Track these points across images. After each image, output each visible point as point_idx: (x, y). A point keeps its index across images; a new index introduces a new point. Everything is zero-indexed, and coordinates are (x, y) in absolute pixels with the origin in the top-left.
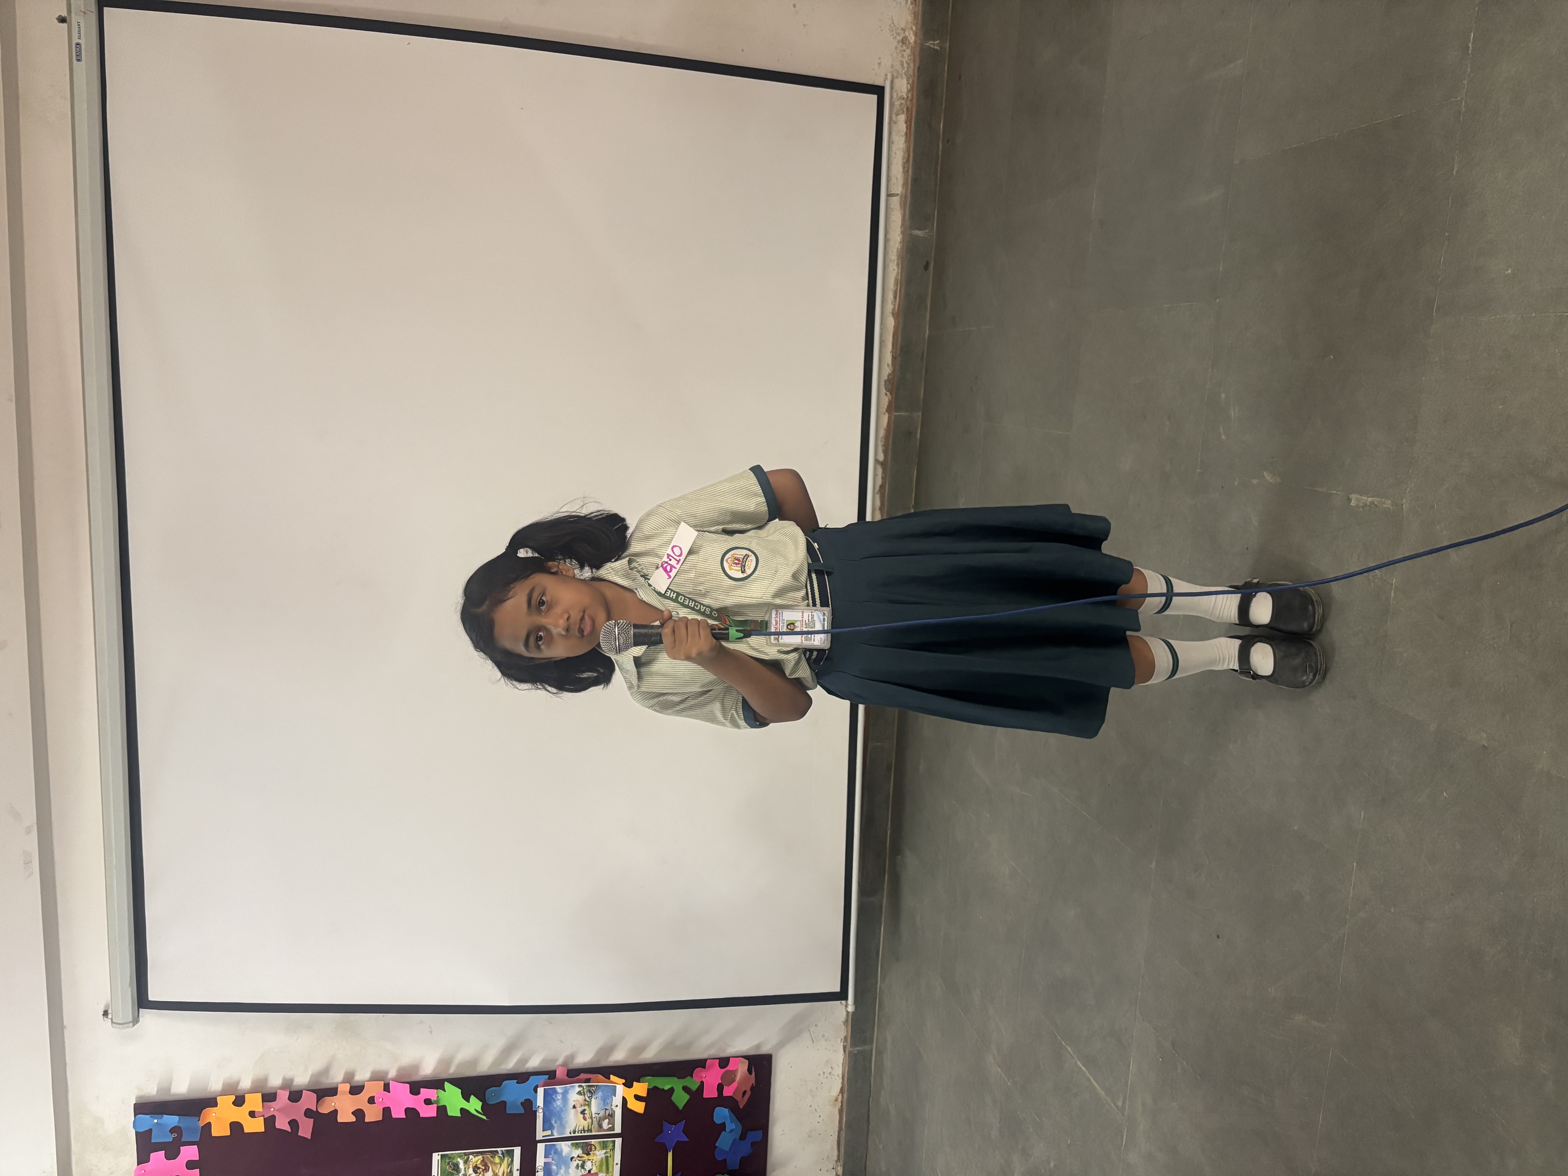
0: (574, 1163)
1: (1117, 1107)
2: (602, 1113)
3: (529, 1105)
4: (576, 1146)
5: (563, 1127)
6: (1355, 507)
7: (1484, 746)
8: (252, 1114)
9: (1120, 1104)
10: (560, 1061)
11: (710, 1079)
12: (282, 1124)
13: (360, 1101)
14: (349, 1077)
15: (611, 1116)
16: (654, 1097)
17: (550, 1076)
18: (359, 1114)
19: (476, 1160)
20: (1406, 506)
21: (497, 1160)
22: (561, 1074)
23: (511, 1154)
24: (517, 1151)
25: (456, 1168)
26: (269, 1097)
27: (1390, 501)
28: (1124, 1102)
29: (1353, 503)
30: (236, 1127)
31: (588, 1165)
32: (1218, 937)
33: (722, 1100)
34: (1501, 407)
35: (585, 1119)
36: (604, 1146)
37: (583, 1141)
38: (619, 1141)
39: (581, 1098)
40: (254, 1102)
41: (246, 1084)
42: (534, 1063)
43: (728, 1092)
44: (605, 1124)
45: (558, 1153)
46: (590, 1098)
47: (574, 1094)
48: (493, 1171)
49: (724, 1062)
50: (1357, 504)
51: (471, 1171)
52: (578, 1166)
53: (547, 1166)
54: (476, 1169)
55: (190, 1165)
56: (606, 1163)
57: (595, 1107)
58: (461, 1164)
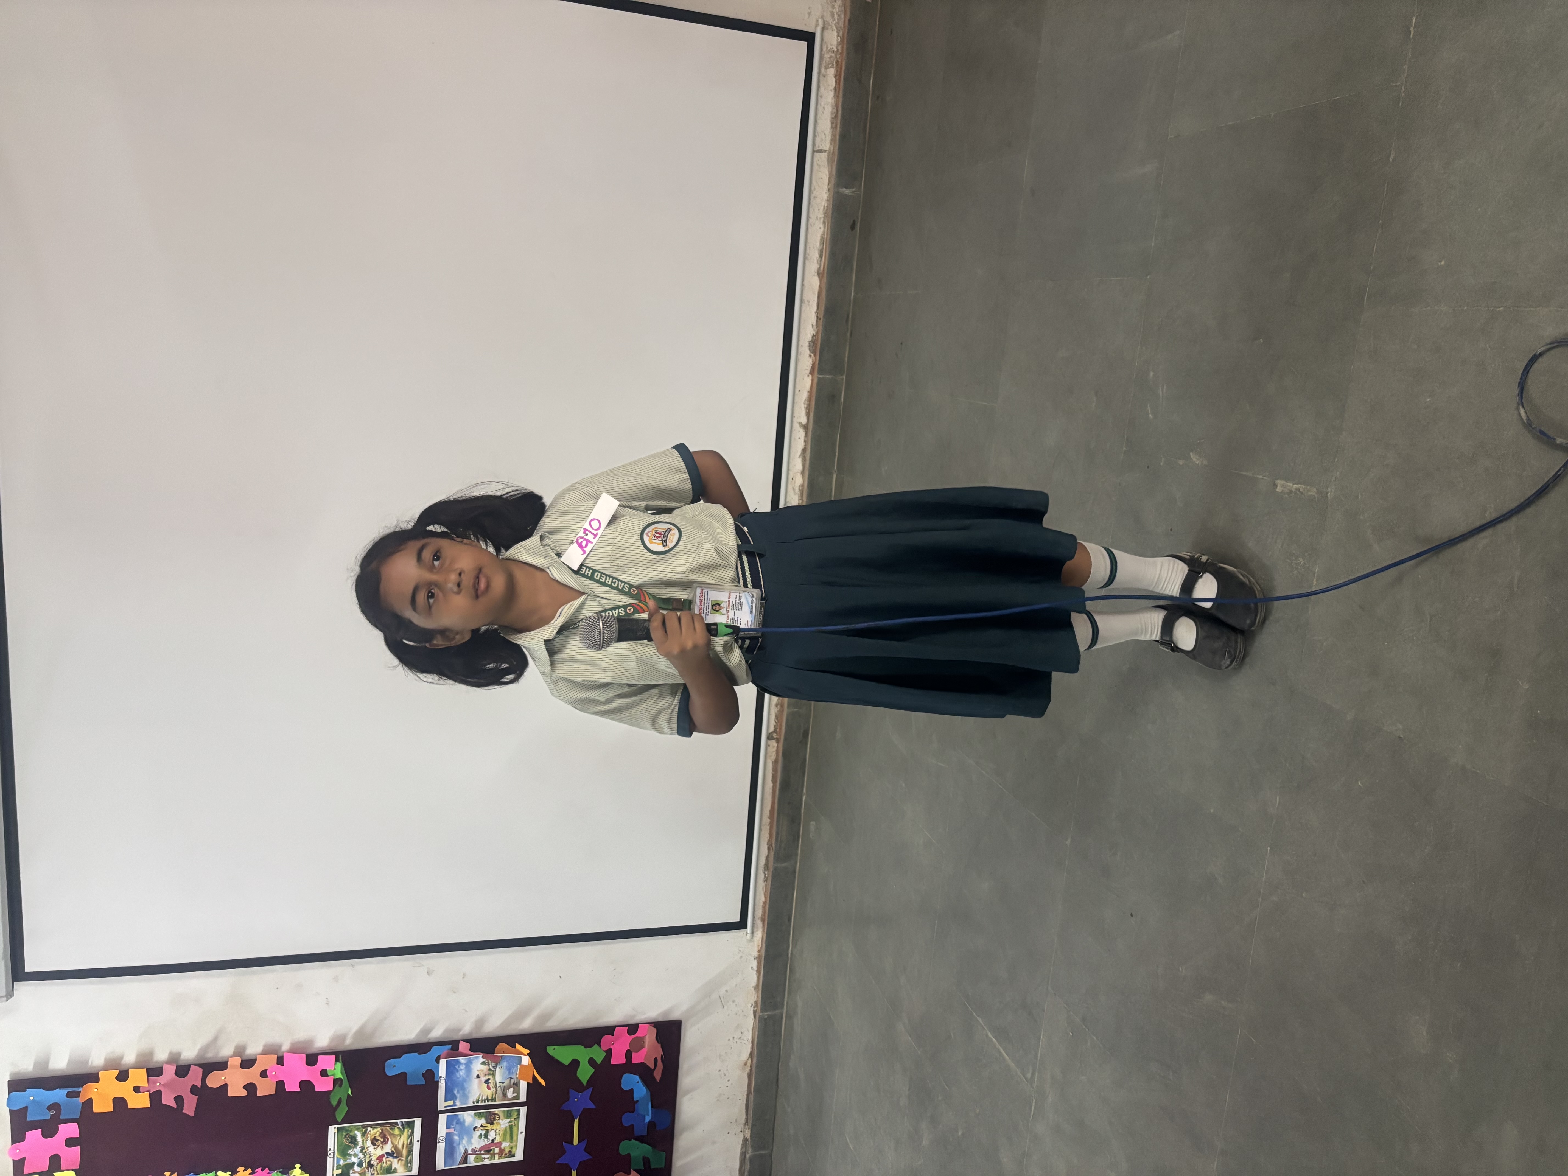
0: (477, 1133)
1: (1026, 1079)
2: (507, 1082)
3: (430, 1076)
4: (480, 1116)
5: (465, 1097)
6: (1281, 492)
7: (1400, 737)
8: (137, 1089)
9: (1029, 1075)
10: (464, 1031)
11: (618, 1049)
12: (168, 1100)
13: (252, 1075)
14: (239, 1051)
15: (516, 1085)
17: (453, 1046)
18: (250, 1088)
19: (374, 1132)
20: (1331, 494)
21: (397, 1132)
22: (463, 1044)
23: (411, 1125)
24: (418, 1122)
25: (353, 1141)
26: (154, 1072)
27: (1315, 489)
28: (1033, 1074)
29: (1279, 489)
30: (119, 1102)
31: (492, 1135)
32: (1132, 915)
33: (629, 1067)
34: (1428, 400)
35: (489, 1088)
36: (508, 1115)
37: (486, 1110)
38: (523, 1110)
39: (485, 1068)
40: (138, 1077)
41: (130, 1058)
42: (436, 1034)
43: (636, 1059)
44: (510, 1093)
45: (460, 1123)
46: (495, 1067)
47: (478, 1066)
48: (392, 1143)
49: (633, 1028)
50: (1283, 490)
51: (369, 1143)
52: (481, 1135)
53: (449, 1137)
54: (374, 1142)
55: (70, 1142)
56: (510, 1132)
57: (500, 1076)
58: (359, 1137)
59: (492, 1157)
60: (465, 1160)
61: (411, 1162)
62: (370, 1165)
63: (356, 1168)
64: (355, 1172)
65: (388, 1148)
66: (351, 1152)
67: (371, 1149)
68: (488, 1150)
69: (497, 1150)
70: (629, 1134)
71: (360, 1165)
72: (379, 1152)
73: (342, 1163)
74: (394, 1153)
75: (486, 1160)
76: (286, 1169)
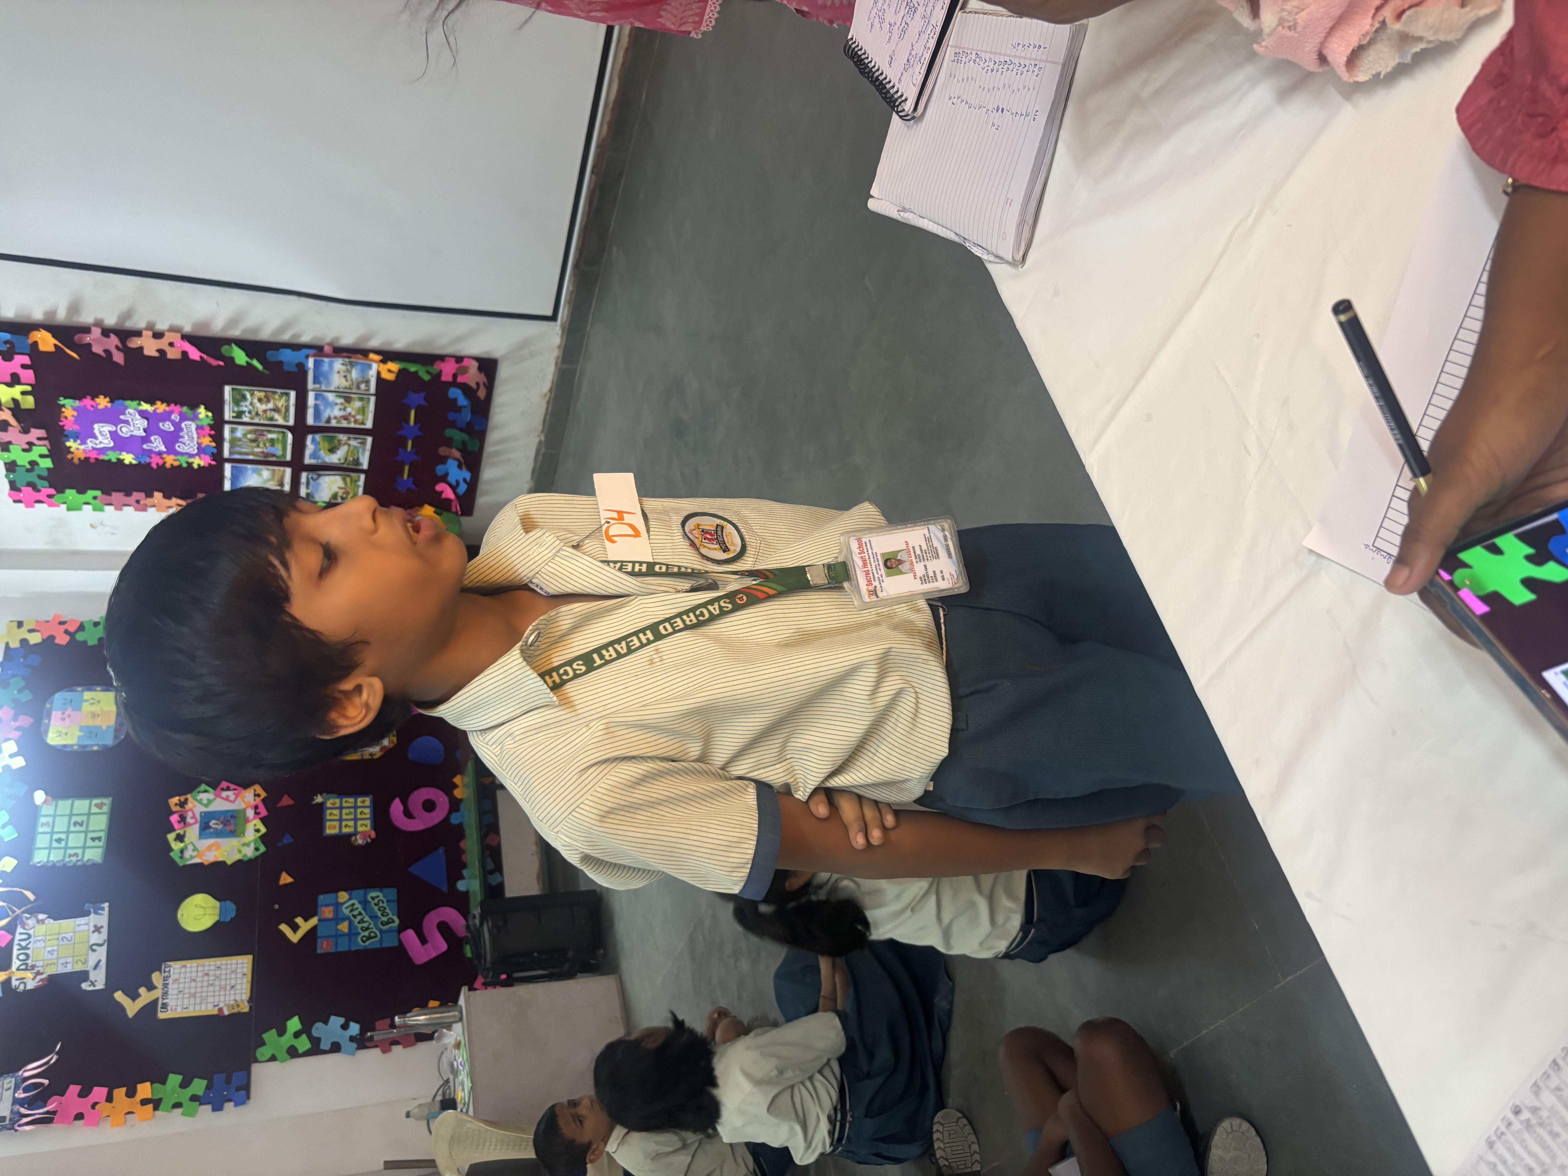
0: (338, 407)
2: (360, 379)
3: (302, 369)
4: (340, 397)
5: (328, 383)
10: (328, 340)
11: (447, 370)
12: (98, 349)
13: (163, 344)
14: (150, 327)
15: (367, 382)
16: (401, 373)
17: (318, 350)
18: (161, 352)
19: (258, 394)
21: (277, 396)
22: (327, 349)
23: (287, 395)
24: (293, 394)
25: (244, 398)
26: (84, 329)
31: (349, 410)
33: (454, 383)
35: (347, 380)
36: (361, 399)
37: (346, 396)
38: (373, 399)
39: (344, 368)
42: (305, 339)
43: (460, 379)
44: (363, 386)
45: (325, 399)
46: (351, 368)
47: (338, 364)
48: (274, 403)
49: (459, 359)
51: (256, 401)
52: (340, 409)
53: (316, 407)
54: (260, 400)
55: (24, 366)
56: (363, 410)
57: (355, 374)
58: (248, 396)
59: (349, 422)
60: (329, 420)
61: (288, 416)
62: (257, 414)
63: (247, 414)
64: (246, 416)
65: (271, 405)
66: (242, 404)
67: (258, 405)
68: (345, 418)
69: (352, 419)
70: (453, 425)
71: (250, 412)
72: (264, 407)
73: (236, 409)
74: (276, 410)
75: (344, 424)
76: (194, 407)
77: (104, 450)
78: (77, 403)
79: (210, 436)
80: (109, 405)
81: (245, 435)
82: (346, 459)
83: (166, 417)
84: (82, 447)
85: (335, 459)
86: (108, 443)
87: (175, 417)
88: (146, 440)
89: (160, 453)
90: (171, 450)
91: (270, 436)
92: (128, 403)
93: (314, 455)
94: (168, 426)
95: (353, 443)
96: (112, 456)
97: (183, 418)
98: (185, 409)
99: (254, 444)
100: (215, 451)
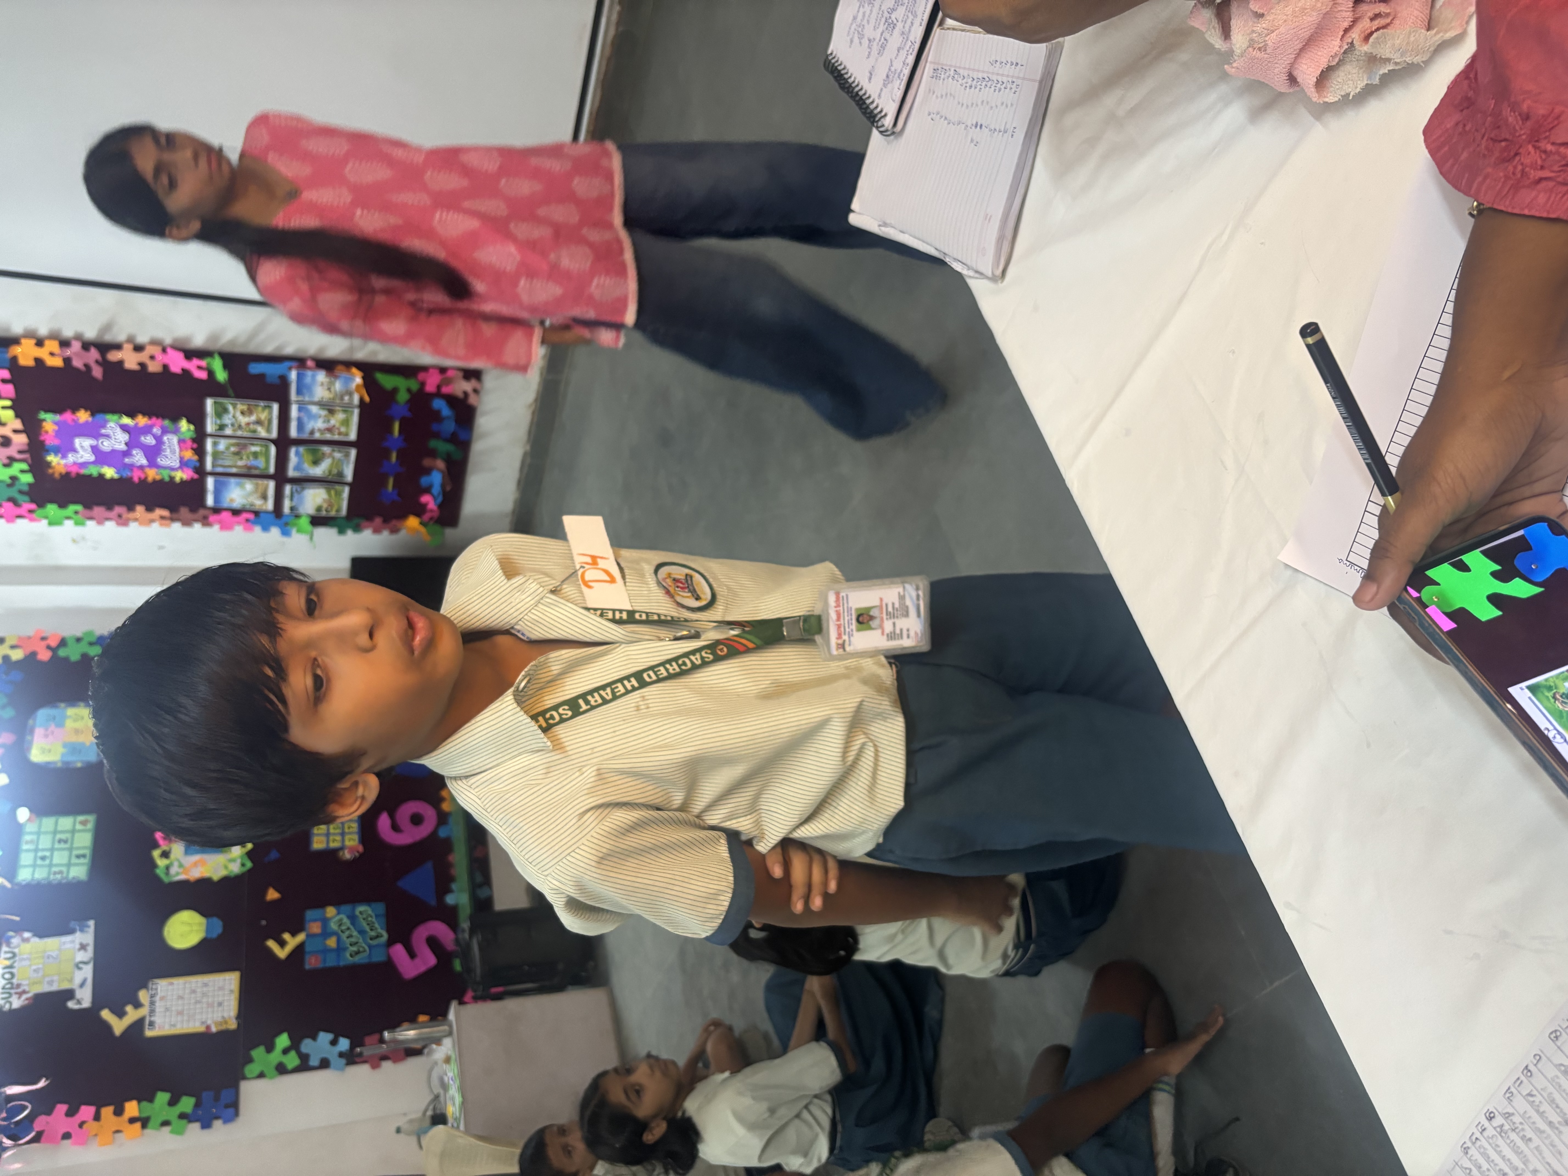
0: (321, 419)
2: (344, 391)
3: (284, 382)
4: (323, 409)
5: (311, 395)
8: (52, 354)
10: (310, 352)
11: (432, 383)
12: (77, 363)
13: (143, 357)
14: (130, 340)
15: (351, 394)
17: (300, 362)
18: (142, 365)
19: (241, 407)
21: (260, 409)
22: (309, 361)
23: (270, 407)
24: (276, 407)
25: (226, 411)
26: (65, 344)
30: (39, 361)
31: (332, 422)
33: (438, 394)
35: (330, 392)
36: (345, 411)
37: (329, 408)
38: (356, 412)
39: (327, 380)
40: (52, 346)
41: (43, 331)
42: (289, 350)
43: (445, 390)
44: (346, 398)
45: (308, 412)
46: (334, 381)
47: (321, 377)
48: (257, 415)
49: (443, 370)
51: (238, 414)
52: (324, 421)
53: (299, 420)
54: (243, 413)
55: (4, 381)
56: (346, 422)
57: (338, 386)
58: (231, 408)
59: (334, 434)
60: (312, 432)
61: (271, 429)
62: (240, 427)
63: (229, 427)
64: (228, 429)
65: (253, 418)
66: (225, 416)
67: (241, 417)
68: (330, 430)
69: (336, 432)
70: (437, 435)
71: (232, 425)
72: (246, 420)
73: (218, 422)
74: (259, 422)
75: (328, 436)
76: (175, 419)
77: (84, 465)
78: (57, 418)
79: (192, 449)
80: (90, 419)
81: (227, 448)
82: (330, 472)
83: (147, 430)
84: (63, 462)
85: (318, 471)
86: (89, 457)
87: (156, 430)
88: (127, 454)
89: (141, 468)
90: (153, 464)
91: (254, 449)
92: (109, 417)
93: (297, 468)
94: (149, 440)
95: (338, 455)
96: (93, 471)
97: (165, 431)
98: (167, 423)
99: (237, 457)
100: (198, 464)
